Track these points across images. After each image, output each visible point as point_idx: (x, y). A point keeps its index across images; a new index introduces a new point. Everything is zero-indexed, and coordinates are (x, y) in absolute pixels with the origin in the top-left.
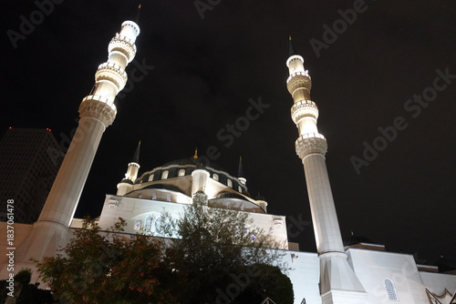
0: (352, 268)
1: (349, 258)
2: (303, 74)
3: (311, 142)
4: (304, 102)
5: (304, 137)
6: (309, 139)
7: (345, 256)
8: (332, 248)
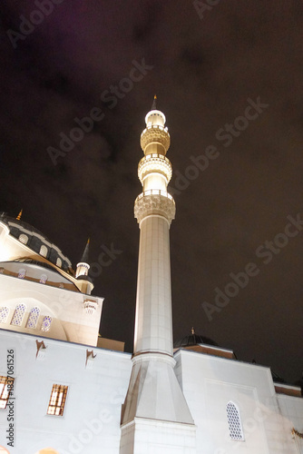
0: (180, 382)
1: (178, 365)
2: (161, 129)
3: (154, 200)
4: (155, 155)
5: (146, 194)
6: (152, 197)
7: (172, 361)
8: (153, 347)
